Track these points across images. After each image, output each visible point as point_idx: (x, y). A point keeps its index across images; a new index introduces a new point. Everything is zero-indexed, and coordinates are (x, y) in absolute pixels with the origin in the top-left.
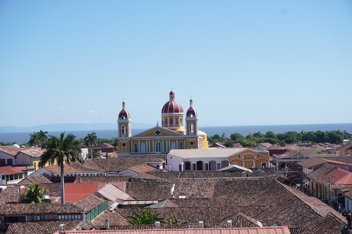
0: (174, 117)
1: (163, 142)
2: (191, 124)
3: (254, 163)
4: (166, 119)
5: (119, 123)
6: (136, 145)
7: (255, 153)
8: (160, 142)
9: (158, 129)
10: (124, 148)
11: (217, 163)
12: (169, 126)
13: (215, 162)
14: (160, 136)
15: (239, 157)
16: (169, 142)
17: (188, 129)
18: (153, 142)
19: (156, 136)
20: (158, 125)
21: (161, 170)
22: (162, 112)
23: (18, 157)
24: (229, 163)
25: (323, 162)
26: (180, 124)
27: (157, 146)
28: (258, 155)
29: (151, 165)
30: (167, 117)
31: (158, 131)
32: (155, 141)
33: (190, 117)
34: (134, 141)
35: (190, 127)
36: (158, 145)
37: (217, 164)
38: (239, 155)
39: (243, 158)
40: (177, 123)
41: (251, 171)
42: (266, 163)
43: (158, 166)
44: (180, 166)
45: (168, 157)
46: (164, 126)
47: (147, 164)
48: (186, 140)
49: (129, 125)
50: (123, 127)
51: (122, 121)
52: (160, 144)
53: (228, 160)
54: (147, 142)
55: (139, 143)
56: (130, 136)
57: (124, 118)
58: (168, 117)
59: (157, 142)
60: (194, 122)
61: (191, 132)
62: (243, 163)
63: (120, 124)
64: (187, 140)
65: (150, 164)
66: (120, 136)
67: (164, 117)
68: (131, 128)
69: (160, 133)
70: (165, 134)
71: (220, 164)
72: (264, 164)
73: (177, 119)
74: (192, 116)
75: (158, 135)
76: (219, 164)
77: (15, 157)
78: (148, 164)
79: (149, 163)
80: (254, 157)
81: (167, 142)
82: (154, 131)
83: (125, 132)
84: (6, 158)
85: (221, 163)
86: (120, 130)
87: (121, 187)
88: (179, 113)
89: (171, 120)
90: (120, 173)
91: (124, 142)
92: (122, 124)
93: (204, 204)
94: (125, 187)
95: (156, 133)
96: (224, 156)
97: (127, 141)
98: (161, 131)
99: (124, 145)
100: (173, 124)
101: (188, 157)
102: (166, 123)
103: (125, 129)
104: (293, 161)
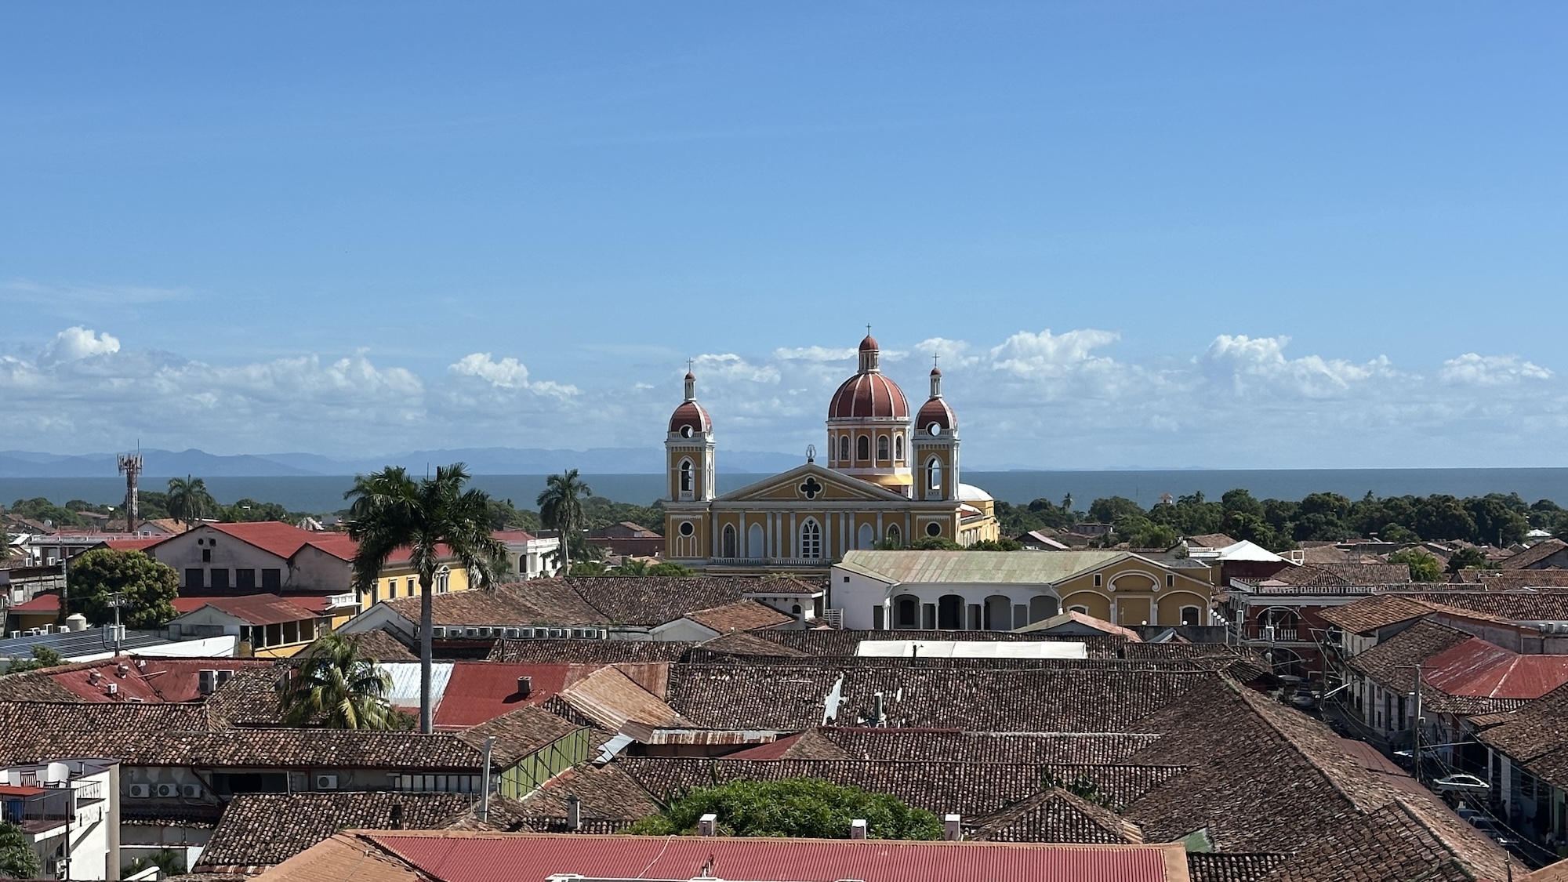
0: (874, 433)
1: (828, 523)
2: (934, 460)
3: (1154, 607)
4: (845, 441)
5: (670, 449)
6: (729, 530)
7: (1159, 571)
8: (816, 522)
9: (814, 477)
10: (687, 541)
11: (1013, 604)
12: (856, 467)
13: (1007, 599)
14: (818, 499)
15: (1098, 583)
16: (852, 522)
17: (922, 475)
18: (793, 522)
19: (803, 499)
20: (811, 460)
21: (808, 624)
22: (831, 414)
23: (298, 562)
24: (1060, 605)
25: (1416, 611)
26: (895, 459)
27: (806, 537)
28: (1170, 578)
29: (772, 603)
30: (848, 431)
31: (810, 481)
32: (799, 518)
33: (931, 434)
34: (722, 518)
35: (930, 472)
36: (811, 534)
37: (1016, 606)
38: (1098, 578)
39: (1112, 588)
40: (884, 454)
41: (1133, 636)
42: (1199, 608)
43: (797, 609)
44: (878, 610)
45: (836, 578)
46: (836, 465)
47: (757, 600)
48: (912, 517)
49: (708, 459)
50: (686, 465)
51: (683, 443)
52: (816, 530)
53: (1055, 593)
54: (769, 522)
55: (742, 523)
56: (709, 496)
57: (690, 432)
58: (852, 433)
59: (806, 522)
60: (945, 452)
61: (930, 487)
62: (1112, 606)
63: (675, 454)
64: (918, 517)
65: (767, 602)
66: (675, 499)
67: (836, 433)
68: (713, 468)
69: (817, 488)
70: (834, 495)
71: (1024, 606)
72: (1190, 614)
73: (883, 439)
75: (811, 495)
76: (1020, 608)
77: (290, 562)
78: (762, 602)
79: (765, 599)
80: (1155, 588)
81: (842, 522)
82: (798, 482)
83: (691, 485)
84: (260, 563)
85: (1028, 604)
86: (674, 474)
87: (650, 680)
88: (893, 420)
89: (863, 445)
90: (657, 629)
91: (687, 518)
92: (681, 455)
93: (944, 751)
94: (663, 681)
95: (804, 488)
96: (1043, 579)
97: (697, 517)
98: (823, 482)
99: (686, 529)
100: (869, 460)
101: (909, 580)
102: (845, 456)
103: (690, 472)
104: (1303, 604)
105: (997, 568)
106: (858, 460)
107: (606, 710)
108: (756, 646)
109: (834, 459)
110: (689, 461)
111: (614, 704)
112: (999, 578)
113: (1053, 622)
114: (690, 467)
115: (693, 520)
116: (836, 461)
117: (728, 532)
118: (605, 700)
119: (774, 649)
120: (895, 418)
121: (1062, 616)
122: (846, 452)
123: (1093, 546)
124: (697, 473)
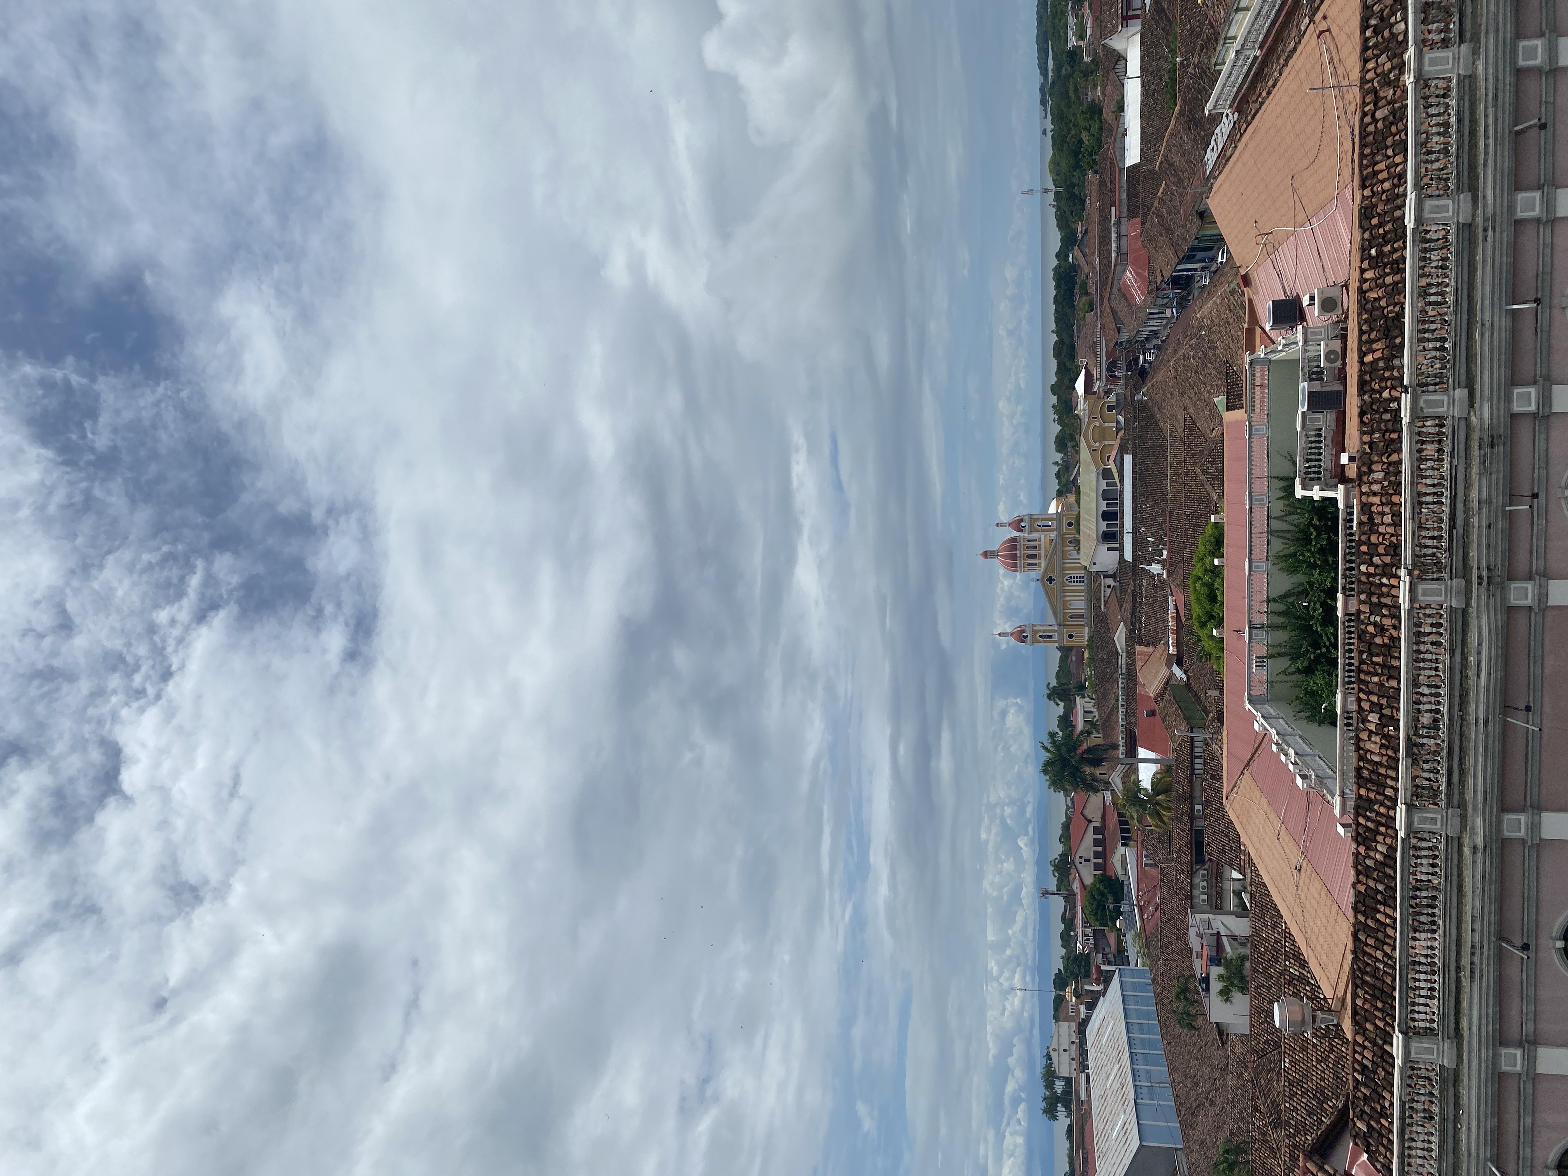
1: (1067, 572)
2: (1037, 524)
3: (1106, 424)
4: (1028, 565)
5: (1033, 644)
6: (1071, 617)
7: (1089, 424)
8: (1067, 577)
10: (1076, 636)
11: (1106, 488)
12: (1040, 560)
13: (1104, 490)
14: (1055, 577)
16: (1067, 561)
17: (1045, 529)
18: (1067, 588)
19: (1055, 584)
20: (1038, 580)
22: (1017, 571)
24: (1107, 467)
25: (1108, 310)
27: (1074, 582)
28: (1093, 420)
30: (1024, 563)
31: (1047, 580)
32: (1064, 585)
33: (1026, 526)
34: (1064, 620)
35: (1043, 526)
38: (1093, 450)
39: (1098, 444)
40: (1035, 548)
41: (1121, 433)
43: (1109, 586)
44: (1109, 549)
45: (1094, 569)
46: (1040, 569)
47: (1105, 605)
48: (1065, 534)
49: (1037, 626)
50: (1041, 636)
51: (1030, 638)
53: (1101, 469)
54: (1067, 598)
55: (1067, 611)
56: (1055, 626)
57: (1026, 634)
58: (1025, 561)
59: (1067, 582)
60: (1032, 519)
61: (1050, 526)
62: (1106, 443)
63: (1035, 641)
64: (1065, 531)
66: (1056, 642)
67: (1025, 569)
69: (1050, 577)
70: (1054, 569)
72: (1110, 408)
74: (1023, 524)
75: (1053, 580)
76: (1108, 485)
78: (1106, 602)
80: (1098, 424)
81: (1067, 565)
82: (1047, 585)
83: (1050, 634)
86: (1045, 642)
87: (1145, 655)
88: (1019, 543)
89: (1029, 556)
90: (1120, 651)
91: (1066, 636)
92: (1036, 639)
93: (1178, 519)
94: (1145, 649)
95: (1050, 583)
96: (1094, 475)
97: (1065, 632)
98: (1047, 575)
99: (1071, 636)
100: (1037, 554)
101: (1095, 536)
102: (1035, 564)
103: (1044, 634)
104: (1105, 358)
105: (1088, 496)
106: (1037, 559)
107: (1160, 676)
108: (1128, 605)
109: (1037, 569)
110: (1039, 635)
111: (1157, 672)
112: (1094, 495)
113: (1114, 470)
114: (1042, 634)
118: (1156, 676)
119: (1129, 598)
121: (1111, 465)
123: (1078, 452)
124: (1044, 631)
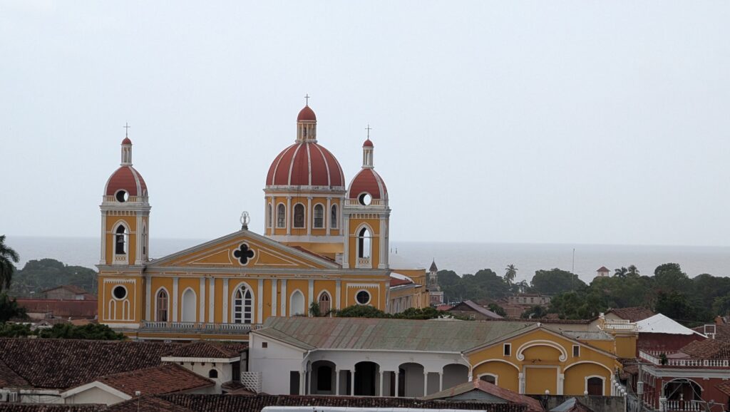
0: (310, 201)
1: (260, 289)
2: (364, 230)
3: (560, 376)
4: (281, 208)
5: (105, 212)
6: (162, 294)
7: (565, 342)
8: (249, 288)
9: (248, 242)
10: (119, 305)
11: (426, 371)
12: (291, 234)
13: (421, 367)
14: (251, 265)
15: (507, 352)
16: (284, 289)
17: (353, 244)
18: (226, 288)
19: (236, 265)
20: (245, 227)
21: (225, 389)
22: (269, 182)
24: (470, 374)
26: (328, 228)
27: (239, 302)
28: (576, 348)
29: (189, 368)
30: (285, 199)
31: (244, 247)
32: (232, 283)
33: (362, 202)
34: (155, 282)
35: (361, 241)
36: (243, 299)
37: (430, 374)
38: (507, 347)
39: (520, 357)
40: (319, 222)
42: (604, 379)
43: (215, 374)
44: (295, 376)
45: (253, 341)
46: (272, 231)
47: (174, 364)
48: (342, 285)
50: (121, 229)
51: (117, 206)
52: (248, 295)
53: (466, 362)
54: (203, 287)
55: (175, 287)
57: (126, 196)
58: (289, 201)
59: (238, 287)
60: (377, 218)
61: (360, 256)
62: (521, 375)
63: (109, 216)
64: (349, 285)
65: (185, 365)
66: (109, 262)
67: (273, 201)
69: (251, 254)
70: (266, 261)
71: (437, 375)
72: (594, 384)
73: (319, 208)
75: (244, 261)
76: (433, 376)
78: (180, 366)
79: (182, 363)
80: (562, 358)
81: (274, 289)
82: (232, 247)
83: (126, 249)
85: (441, 372)
86: (108, 238)
88: (329, 189)
89: (299, 210)
90: (70, 392)
91: (120, 282)
92: (116, 219)
95: (237, 254)
96: (455, 348)
97: (130, 280)
98: (256, 248)
99: (120, 292)
100: (305, 228)
101: (329, 348)
102: (281, 222)
103: (125, 236)
104: (706, 377)
105: (414, 337)
106: (293, 227)
109: (271, 226)
110: (124, 225)
112: (413, 346)
114: (125, 232)
115: (127, 284)
116: (272, 227)
117: (161, 296)
120: (331, 188)
122: (283, 219)
124: (132, 237)
